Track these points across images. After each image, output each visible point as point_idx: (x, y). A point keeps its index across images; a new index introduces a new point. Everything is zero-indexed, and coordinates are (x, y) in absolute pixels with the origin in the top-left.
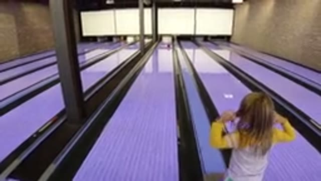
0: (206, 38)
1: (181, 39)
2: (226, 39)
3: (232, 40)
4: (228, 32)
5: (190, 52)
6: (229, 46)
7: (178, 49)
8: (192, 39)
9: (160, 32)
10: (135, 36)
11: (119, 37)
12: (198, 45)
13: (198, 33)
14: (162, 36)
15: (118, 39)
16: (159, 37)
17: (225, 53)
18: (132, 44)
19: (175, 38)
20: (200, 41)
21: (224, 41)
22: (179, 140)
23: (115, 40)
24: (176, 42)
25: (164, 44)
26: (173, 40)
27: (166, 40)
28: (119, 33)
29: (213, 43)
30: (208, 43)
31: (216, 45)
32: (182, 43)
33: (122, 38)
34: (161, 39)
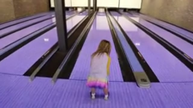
0: (125, 10)
1: (111, 10)
2: (137, 11)
3: (141, 11)
4: (138, 7)
5: (116, 17)
6: (138, 15)
8: (117, 10)
9: (98, 5)
10: (82, 8)
11: (73, 8)
12: (121, 14)
13: (121, 7)
14: (99, 8)
15: (72, 9)
16: (97, 9)
17: (137, 19)
18: (81, 12)
19: (107, 9)
20: (122, 11)
21: (136, 12)
23: (70, 10)
24: (107, 12)
25: (100, 13)
26: (105, 10)
27: (101, 10)
28: (73, 6)
29: (129, 13)
30: (126, 13)
31: (131, 14)
32: (111, 12)
33: (75, 8)
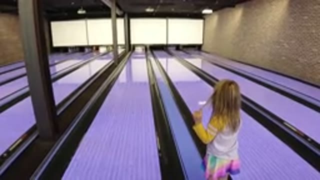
0: (178, 47)
1: (154, 49)
2: (197, 48)
3: (203, 48)
4: (199, 41)
5: (163, 61)
6: (200, 54)
7: (152, 59)
8: (165, 48)
9: (133, 42)
10: (107, 46)
11: (91, 47)
12: (171, 55)
13: (170, 42)
14: (134, 46)
15: (90, 50)
16: (132, 47)
17: (197, 62)
18: (104, 54)
19: (148, 47)
20: (172, 50)
21: (195, 50)
22: (159, 151)
23: (87, 50)
24: (149, 52)
25: (137, 54)
26: (146, 49)
27: (139, 50)
28: (91, 44)
29: (184, 52)
30: (181, 53)
31: (188, 53)
32: (155, 52)
33: (94, 48)
34: (134, 49)
